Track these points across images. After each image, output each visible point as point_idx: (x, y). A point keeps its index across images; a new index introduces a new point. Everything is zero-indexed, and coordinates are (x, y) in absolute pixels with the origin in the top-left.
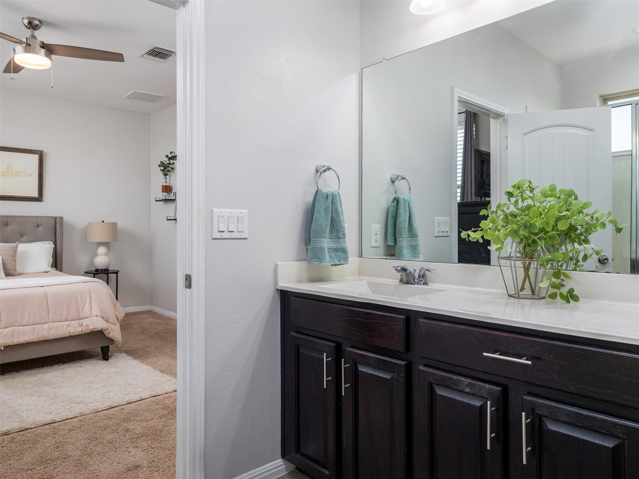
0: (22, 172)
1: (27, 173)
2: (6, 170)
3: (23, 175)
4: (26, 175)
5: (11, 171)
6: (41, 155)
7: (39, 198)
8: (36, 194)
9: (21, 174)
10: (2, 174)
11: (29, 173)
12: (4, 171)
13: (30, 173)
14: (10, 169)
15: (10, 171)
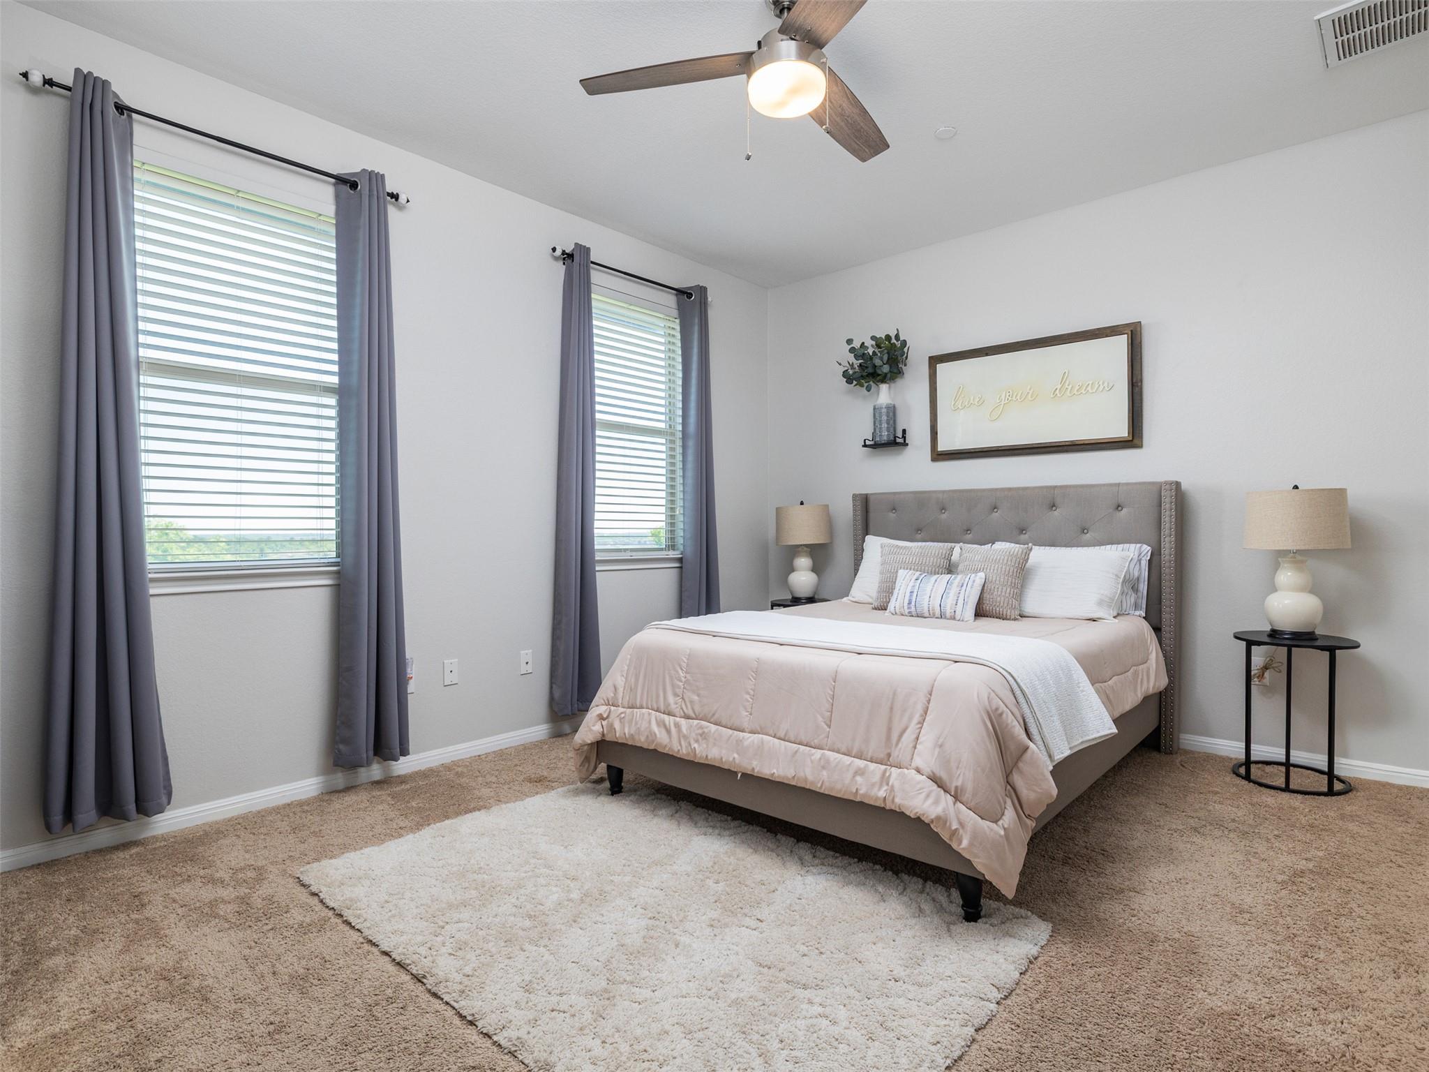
0: (1092, 384)
1: (1103, 383)
2: (1059, 386)
3: (1094, 391)
4: (1101, 387)
5: (1068, 385)
6: (1134, 335)
7: (1133, 440)
8: (1122, 431)
9: (1089, 388)
10: (1052, 396)
11: (1106, 384)
12: (1056, 389)
13: (1108, 384)
14: (1067, 382)
15: (1067, 387)
